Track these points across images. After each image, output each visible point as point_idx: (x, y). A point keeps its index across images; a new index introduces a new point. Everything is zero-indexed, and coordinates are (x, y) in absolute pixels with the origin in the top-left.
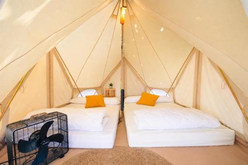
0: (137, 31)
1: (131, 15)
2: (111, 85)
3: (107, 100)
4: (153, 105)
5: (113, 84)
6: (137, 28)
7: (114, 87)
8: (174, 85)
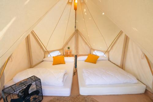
0: (86, 14)
1: (81, 2)
2: (69, 48)
3: (67, 59)
4: (95, 63)
5: (70, 47)
6: (86, 12)
7: (70, 49)
8: (109, 49)
